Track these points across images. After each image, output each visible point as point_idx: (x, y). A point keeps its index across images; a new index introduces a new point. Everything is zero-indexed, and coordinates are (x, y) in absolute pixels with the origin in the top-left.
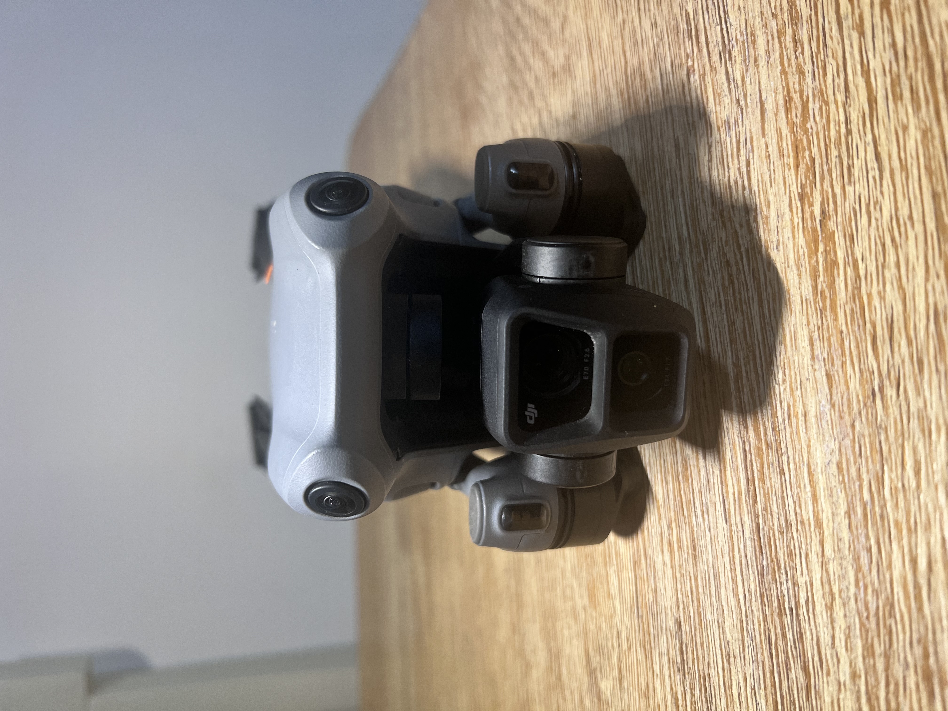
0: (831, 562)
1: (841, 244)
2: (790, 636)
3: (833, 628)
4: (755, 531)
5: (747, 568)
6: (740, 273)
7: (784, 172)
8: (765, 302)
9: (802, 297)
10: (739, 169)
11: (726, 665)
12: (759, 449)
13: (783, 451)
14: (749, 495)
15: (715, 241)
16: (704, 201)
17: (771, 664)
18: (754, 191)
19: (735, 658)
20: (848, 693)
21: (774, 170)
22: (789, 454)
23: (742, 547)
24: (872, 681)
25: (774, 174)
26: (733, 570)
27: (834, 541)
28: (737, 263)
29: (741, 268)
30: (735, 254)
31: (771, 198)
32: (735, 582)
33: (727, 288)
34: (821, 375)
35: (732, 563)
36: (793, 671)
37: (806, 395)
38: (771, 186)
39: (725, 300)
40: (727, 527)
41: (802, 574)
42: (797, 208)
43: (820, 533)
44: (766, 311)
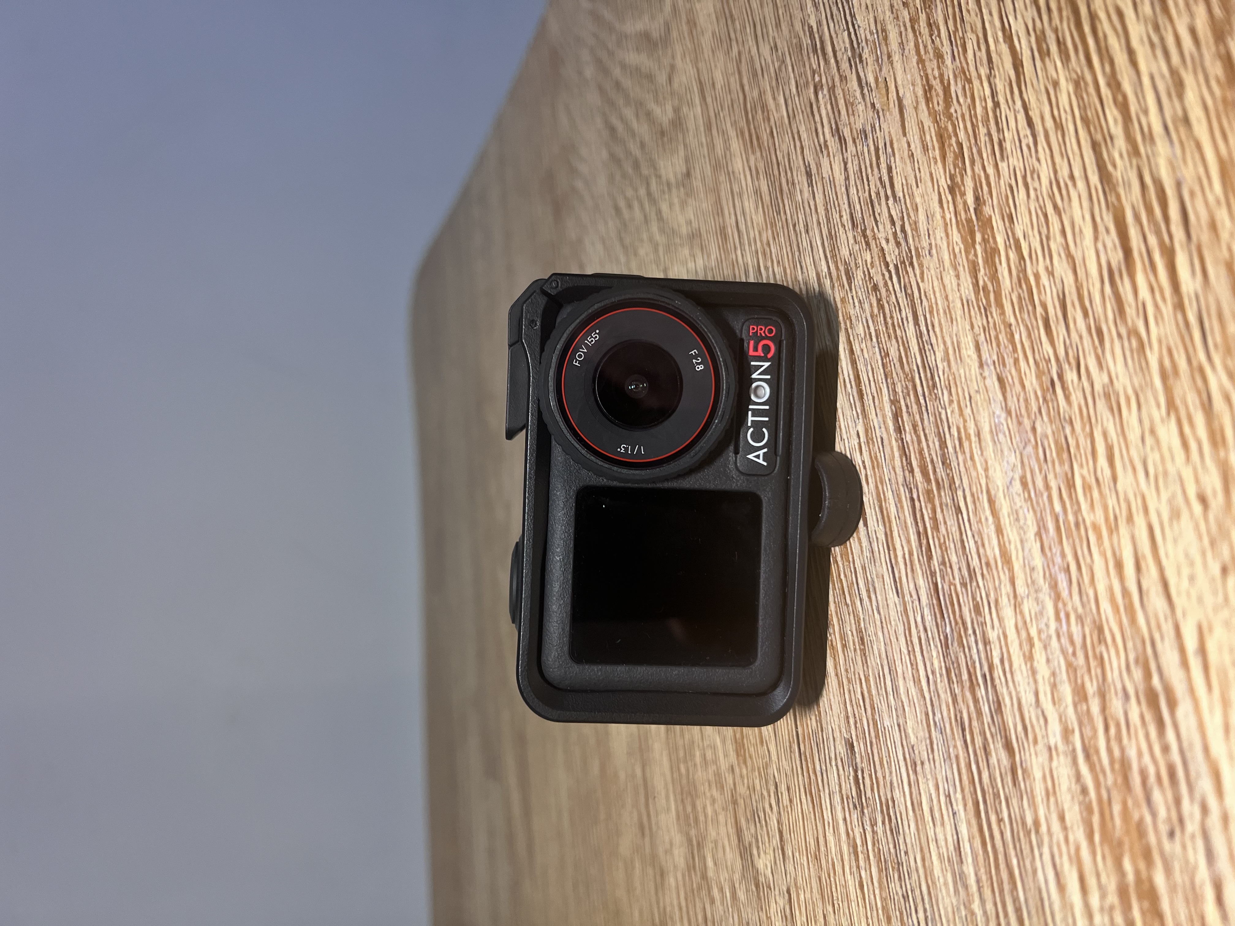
0: (1025, 601)
1: (1000, 228)
2: (985, 709)
3: (1036, 682)
4: (933, 594)
5: (928, 643)
6: (891, 293)
7: (929, 167)
8: (921, 319)
9: (962, 300)
10: (880, 178)
11: (912, 777)
12: (929, 492)
13: (957, 485)
14: (922, 551)
15: (859, 267)
16: (843, 226)
17: (966, 755)
18: (899, 198)
19: (922, 763)
20: (1062, 758)
21: (919, 169)
22: (965, 486)
23: (919, 619)
24: (1088, 732)
25: (920, 172)
26: (911, 652)
27: (1026, 574)
28: (886, 284)
29: (891, 288)
30: (883, 275)
31: (918, 200)
32: (915, 667)
33: (877, 316)
34: (992, 383)
35: (909, 643)
36: (993, 754)
37: (978, 410)
38: (917, 187)
39: (876, 331)
40: (899, 601)
41: (993, 627)
42: (948, 202)
43: (1009, 570)
44: (924, 329)
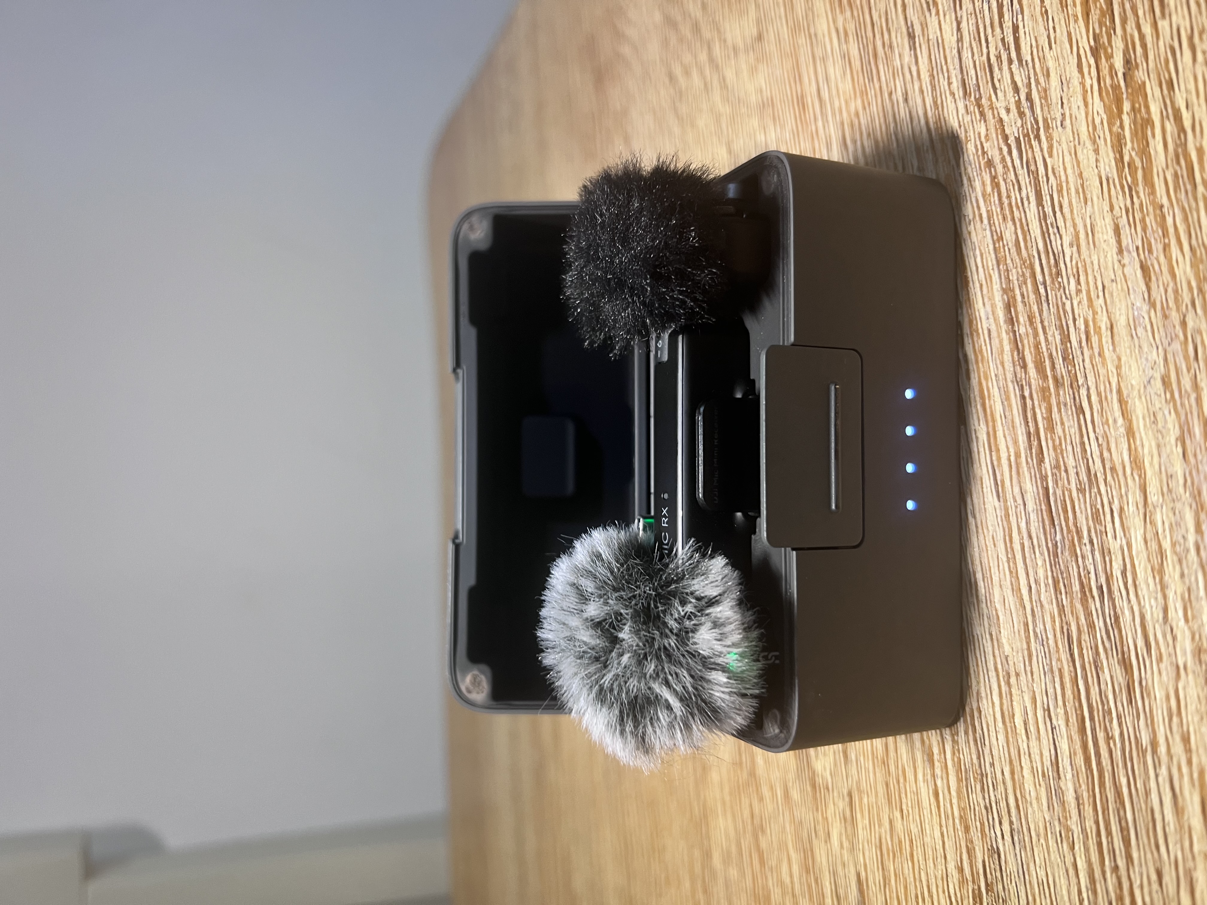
0: (1158, 510)
1: (1156, 95)
2: (1099, 624)
3: (1165, 597)
4: (1042, 499)
5: (1032, 551)
6: (1009, 170)
7: (1067, 25)
8: (1046, 199)
9: (1100, 178)
10: (1003, 40)
11: (1004, 688)
12: (1044, 391)
13: (1080, 384)
14: (1031, 454)
15: (970, 140)
16: (953, 94)
17: (1072, 669)
18: (1026, 61)
19: (1017, 675)
21: (1054, 28)
22: (1090, 383)
23: (1023, 525)
25: (1055, 32)
26: (1011, 559)
27: (1161, 481)
28: (1003, 159)
29: (1010, 164)
30: (1001, 149)
31: (1051, 64)
32: (1014, 575)
33: (990, 194)
34: (1134, 272)
35: (1009, 550)
36: (1106, 670)
37: (1113, 302)
38: (1051, 48)
39: (988, 211)
40: (1000, 505)
41: (1115, 537)
42: (1090, 66)
43: (1140, 476)
44: (1048, 210)
